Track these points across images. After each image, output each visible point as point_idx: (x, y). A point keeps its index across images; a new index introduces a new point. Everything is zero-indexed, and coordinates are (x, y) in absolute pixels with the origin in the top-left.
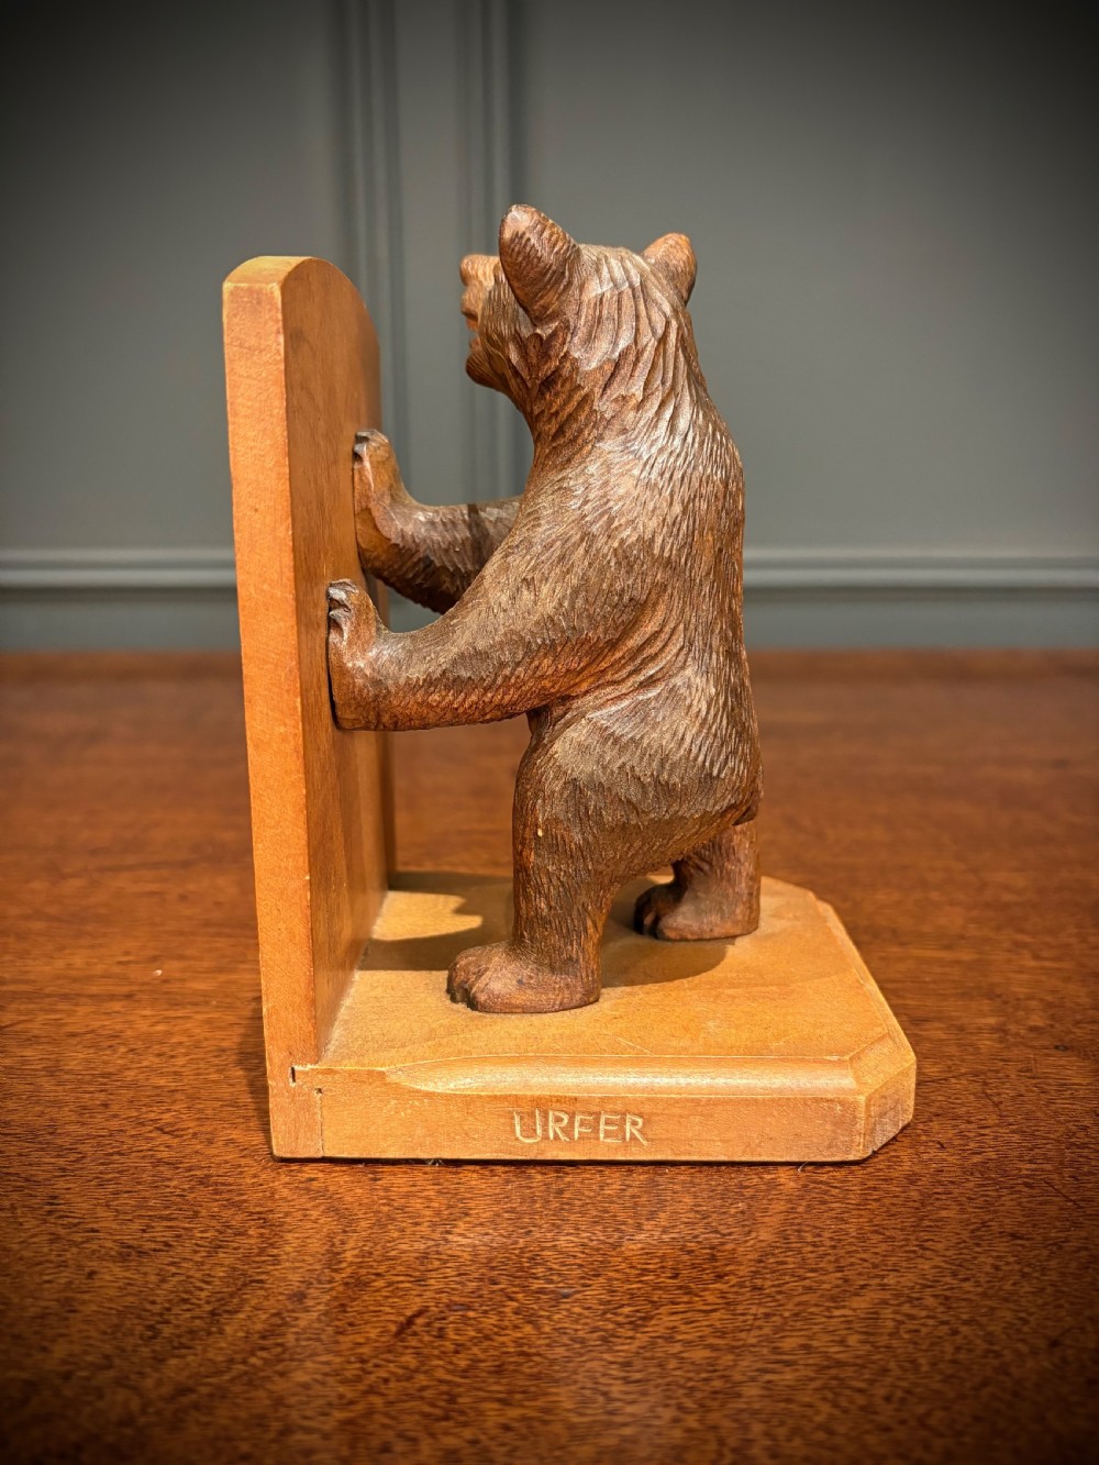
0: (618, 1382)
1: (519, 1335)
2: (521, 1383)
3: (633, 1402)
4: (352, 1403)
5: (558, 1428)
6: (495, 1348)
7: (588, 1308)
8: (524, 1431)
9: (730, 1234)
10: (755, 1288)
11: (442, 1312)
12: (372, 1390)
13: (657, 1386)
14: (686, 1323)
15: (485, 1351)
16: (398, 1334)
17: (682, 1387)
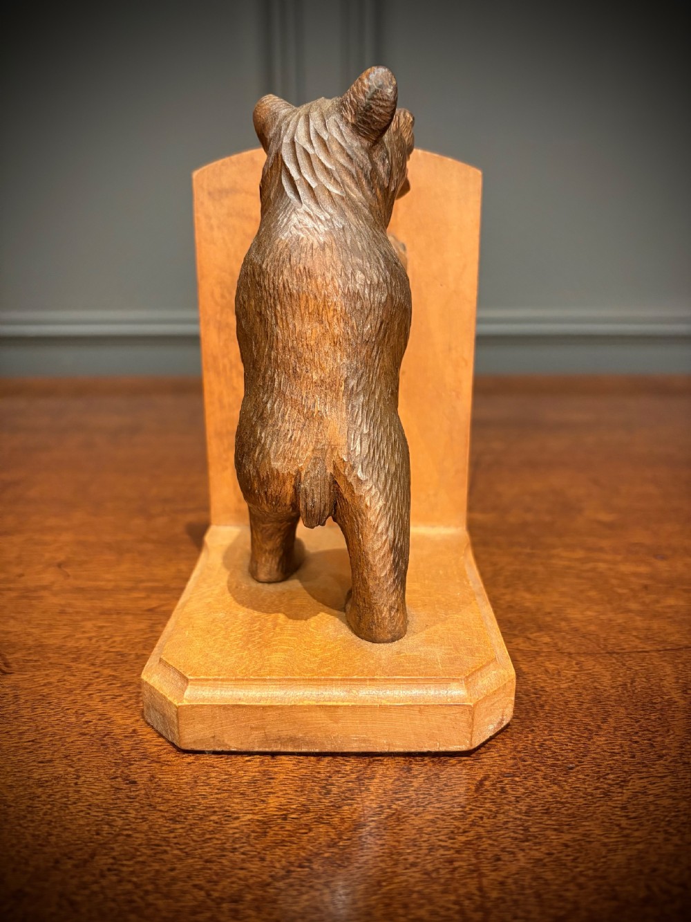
0: (624, 818)
1: (552, 791)
2: (564, 819)
3: (637, 830)
4: (465, 832)
5: (596, 845)
6: (540, 799)
7: (588, 775)
8: (577, 847)
9: (657, 731)
10: (685, 763)
11: (498, 778)
12: (473, 824)
13: (648, 821)
14: (650, 784)
15: (535, 800)
16: (477, 791)
17: (663, 821)
